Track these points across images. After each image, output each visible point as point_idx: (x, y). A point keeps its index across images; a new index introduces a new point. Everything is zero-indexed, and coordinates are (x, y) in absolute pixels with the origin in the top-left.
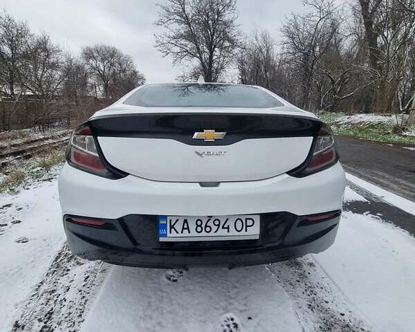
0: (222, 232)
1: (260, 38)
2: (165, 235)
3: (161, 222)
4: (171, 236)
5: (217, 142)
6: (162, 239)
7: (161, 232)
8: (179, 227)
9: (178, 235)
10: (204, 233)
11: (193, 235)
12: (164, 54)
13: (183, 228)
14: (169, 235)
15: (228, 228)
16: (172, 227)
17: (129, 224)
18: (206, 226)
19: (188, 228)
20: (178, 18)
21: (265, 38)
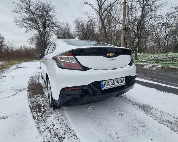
0: (117, 84)
1: (65, 25)
2: (103, 88)
3: (102, 83)
4: (105, 87)
5: (114, 57)
6: (103, 89)
7: (102, 87)
8: (107, 84)
9: (107, 87)
10: (113, 85)
11: (110, 86)
12: (20, 27)
13: (108, 84)
14: (104, 87)
15: (118, 82)
16: (105, 84)
17: (92, 86)
18: (113, 83)
19: (109, 84)
20: (26, 10)
21: (67, 25)
